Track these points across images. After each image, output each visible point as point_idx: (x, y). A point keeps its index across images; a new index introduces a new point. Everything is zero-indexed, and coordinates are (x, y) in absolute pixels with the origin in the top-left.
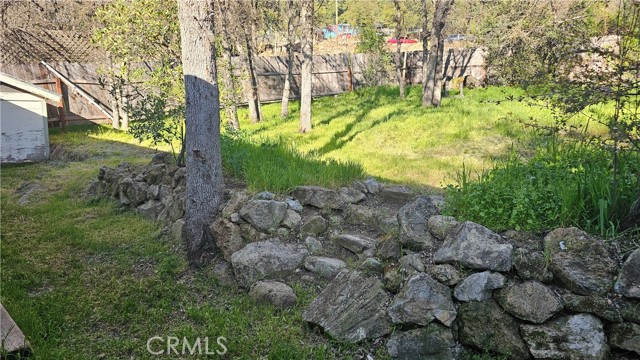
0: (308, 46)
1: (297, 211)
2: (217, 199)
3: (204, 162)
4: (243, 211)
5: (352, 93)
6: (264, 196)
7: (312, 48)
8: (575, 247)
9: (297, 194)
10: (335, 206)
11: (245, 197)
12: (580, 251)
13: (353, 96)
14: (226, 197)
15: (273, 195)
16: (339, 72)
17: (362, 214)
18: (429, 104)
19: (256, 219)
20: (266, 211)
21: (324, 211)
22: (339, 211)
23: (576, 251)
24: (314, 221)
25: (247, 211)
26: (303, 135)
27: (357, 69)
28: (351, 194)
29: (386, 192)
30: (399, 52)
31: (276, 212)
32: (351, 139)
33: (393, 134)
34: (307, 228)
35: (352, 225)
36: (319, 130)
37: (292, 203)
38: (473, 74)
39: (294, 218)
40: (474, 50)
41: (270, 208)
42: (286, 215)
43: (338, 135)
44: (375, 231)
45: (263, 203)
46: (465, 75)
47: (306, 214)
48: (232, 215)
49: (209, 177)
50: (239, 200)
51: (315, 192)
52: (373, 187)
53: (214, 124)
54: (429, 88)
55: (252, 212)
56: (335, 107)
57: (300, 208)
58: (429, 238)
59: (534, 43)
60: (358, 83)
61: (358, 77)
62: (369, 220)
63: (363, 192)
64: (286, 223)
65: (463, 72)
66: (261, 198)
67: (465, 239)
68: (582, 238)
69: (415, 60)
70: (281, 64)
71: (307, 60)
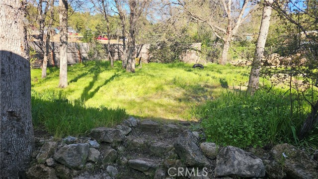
0: (64, 36)
1: (96, 148)
2: (30, 148)
3: (18, 120)
4: (57, 155)
5: (81, 64)
6: (69, 140)
7: (67, 38)
8: (292, 155)
9: (94, 136)
10: (119, 140)
11: (55, 143)
12: (295, 158)
13: (82, 66)
14: (37, 145)
15: (76, 139)
16: (73, 52)
17: (137, 143)
18: (130, 71)
19: (68, 160)
20: (75, 153)
21: (114, 145)
22: (121, 143)
23: (294, 157)
24: (110, 154)
25: (60, 156)
26: (63, 89)
27: (83, 51)
28: (124, 129)
29: (143, 125)
30: (109, 44)
31: (83, 152)
32: (97, 90)
33: (122, 88)
34: (107, 160)
35: (131, 151)
36: (73, 86)
37: (92, 143)
38: (143, 57)
39: (95, 154)
40: (142, 45)
41: (78, 149)
42: (89, 153)
43: (87, 89)
44: (148, 153)
45: (72, 147)
46: (139, 57)
47: (102, 149)
48: (48, 161)
49: (23, 131)
50: (51, 146)
51: (106, 132)
52: (134, 122)
53: (27, 89)
54: (129, 63)
55: (65, 156)
56: (75, 72)
57: (98, 145)
58: (205, 159)
59: (169, 44)
60: (84, 59)
61: (85, 55)
62: (142, 146)
63: (130, 126)
64: (90, 159)
65: (138, 55)
66: (67, 143)
67: (234, 159)
68: (293, 149)
69: (114, 49)
70: (36, 46)
71: (64, 45)
